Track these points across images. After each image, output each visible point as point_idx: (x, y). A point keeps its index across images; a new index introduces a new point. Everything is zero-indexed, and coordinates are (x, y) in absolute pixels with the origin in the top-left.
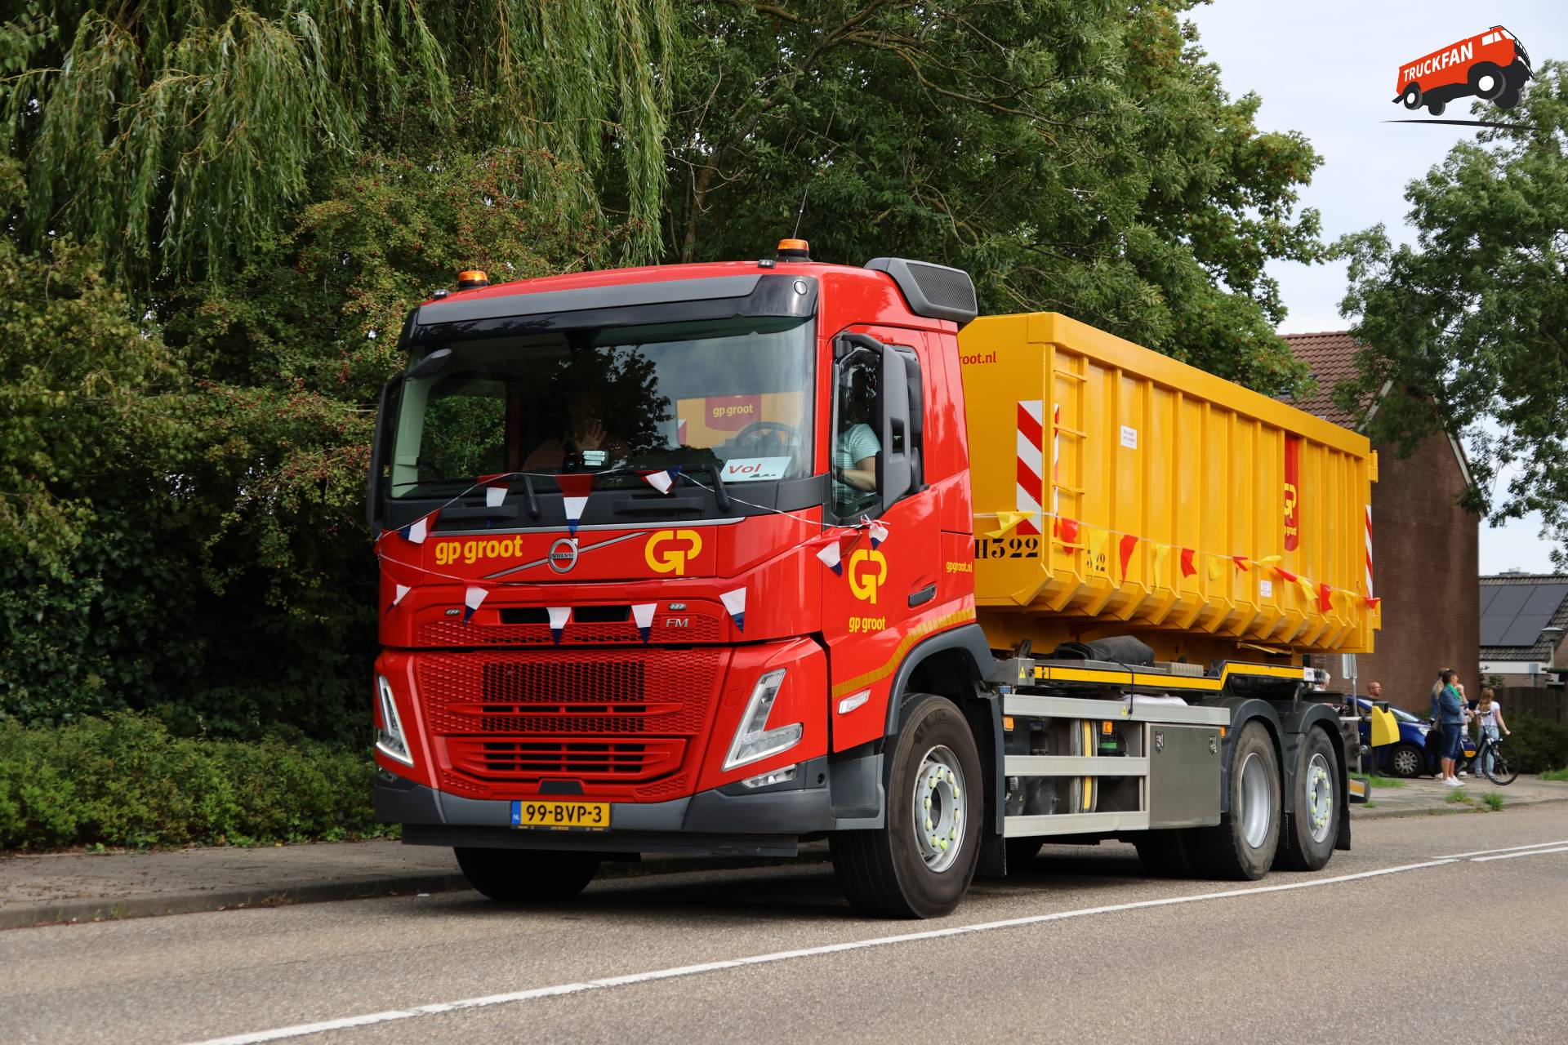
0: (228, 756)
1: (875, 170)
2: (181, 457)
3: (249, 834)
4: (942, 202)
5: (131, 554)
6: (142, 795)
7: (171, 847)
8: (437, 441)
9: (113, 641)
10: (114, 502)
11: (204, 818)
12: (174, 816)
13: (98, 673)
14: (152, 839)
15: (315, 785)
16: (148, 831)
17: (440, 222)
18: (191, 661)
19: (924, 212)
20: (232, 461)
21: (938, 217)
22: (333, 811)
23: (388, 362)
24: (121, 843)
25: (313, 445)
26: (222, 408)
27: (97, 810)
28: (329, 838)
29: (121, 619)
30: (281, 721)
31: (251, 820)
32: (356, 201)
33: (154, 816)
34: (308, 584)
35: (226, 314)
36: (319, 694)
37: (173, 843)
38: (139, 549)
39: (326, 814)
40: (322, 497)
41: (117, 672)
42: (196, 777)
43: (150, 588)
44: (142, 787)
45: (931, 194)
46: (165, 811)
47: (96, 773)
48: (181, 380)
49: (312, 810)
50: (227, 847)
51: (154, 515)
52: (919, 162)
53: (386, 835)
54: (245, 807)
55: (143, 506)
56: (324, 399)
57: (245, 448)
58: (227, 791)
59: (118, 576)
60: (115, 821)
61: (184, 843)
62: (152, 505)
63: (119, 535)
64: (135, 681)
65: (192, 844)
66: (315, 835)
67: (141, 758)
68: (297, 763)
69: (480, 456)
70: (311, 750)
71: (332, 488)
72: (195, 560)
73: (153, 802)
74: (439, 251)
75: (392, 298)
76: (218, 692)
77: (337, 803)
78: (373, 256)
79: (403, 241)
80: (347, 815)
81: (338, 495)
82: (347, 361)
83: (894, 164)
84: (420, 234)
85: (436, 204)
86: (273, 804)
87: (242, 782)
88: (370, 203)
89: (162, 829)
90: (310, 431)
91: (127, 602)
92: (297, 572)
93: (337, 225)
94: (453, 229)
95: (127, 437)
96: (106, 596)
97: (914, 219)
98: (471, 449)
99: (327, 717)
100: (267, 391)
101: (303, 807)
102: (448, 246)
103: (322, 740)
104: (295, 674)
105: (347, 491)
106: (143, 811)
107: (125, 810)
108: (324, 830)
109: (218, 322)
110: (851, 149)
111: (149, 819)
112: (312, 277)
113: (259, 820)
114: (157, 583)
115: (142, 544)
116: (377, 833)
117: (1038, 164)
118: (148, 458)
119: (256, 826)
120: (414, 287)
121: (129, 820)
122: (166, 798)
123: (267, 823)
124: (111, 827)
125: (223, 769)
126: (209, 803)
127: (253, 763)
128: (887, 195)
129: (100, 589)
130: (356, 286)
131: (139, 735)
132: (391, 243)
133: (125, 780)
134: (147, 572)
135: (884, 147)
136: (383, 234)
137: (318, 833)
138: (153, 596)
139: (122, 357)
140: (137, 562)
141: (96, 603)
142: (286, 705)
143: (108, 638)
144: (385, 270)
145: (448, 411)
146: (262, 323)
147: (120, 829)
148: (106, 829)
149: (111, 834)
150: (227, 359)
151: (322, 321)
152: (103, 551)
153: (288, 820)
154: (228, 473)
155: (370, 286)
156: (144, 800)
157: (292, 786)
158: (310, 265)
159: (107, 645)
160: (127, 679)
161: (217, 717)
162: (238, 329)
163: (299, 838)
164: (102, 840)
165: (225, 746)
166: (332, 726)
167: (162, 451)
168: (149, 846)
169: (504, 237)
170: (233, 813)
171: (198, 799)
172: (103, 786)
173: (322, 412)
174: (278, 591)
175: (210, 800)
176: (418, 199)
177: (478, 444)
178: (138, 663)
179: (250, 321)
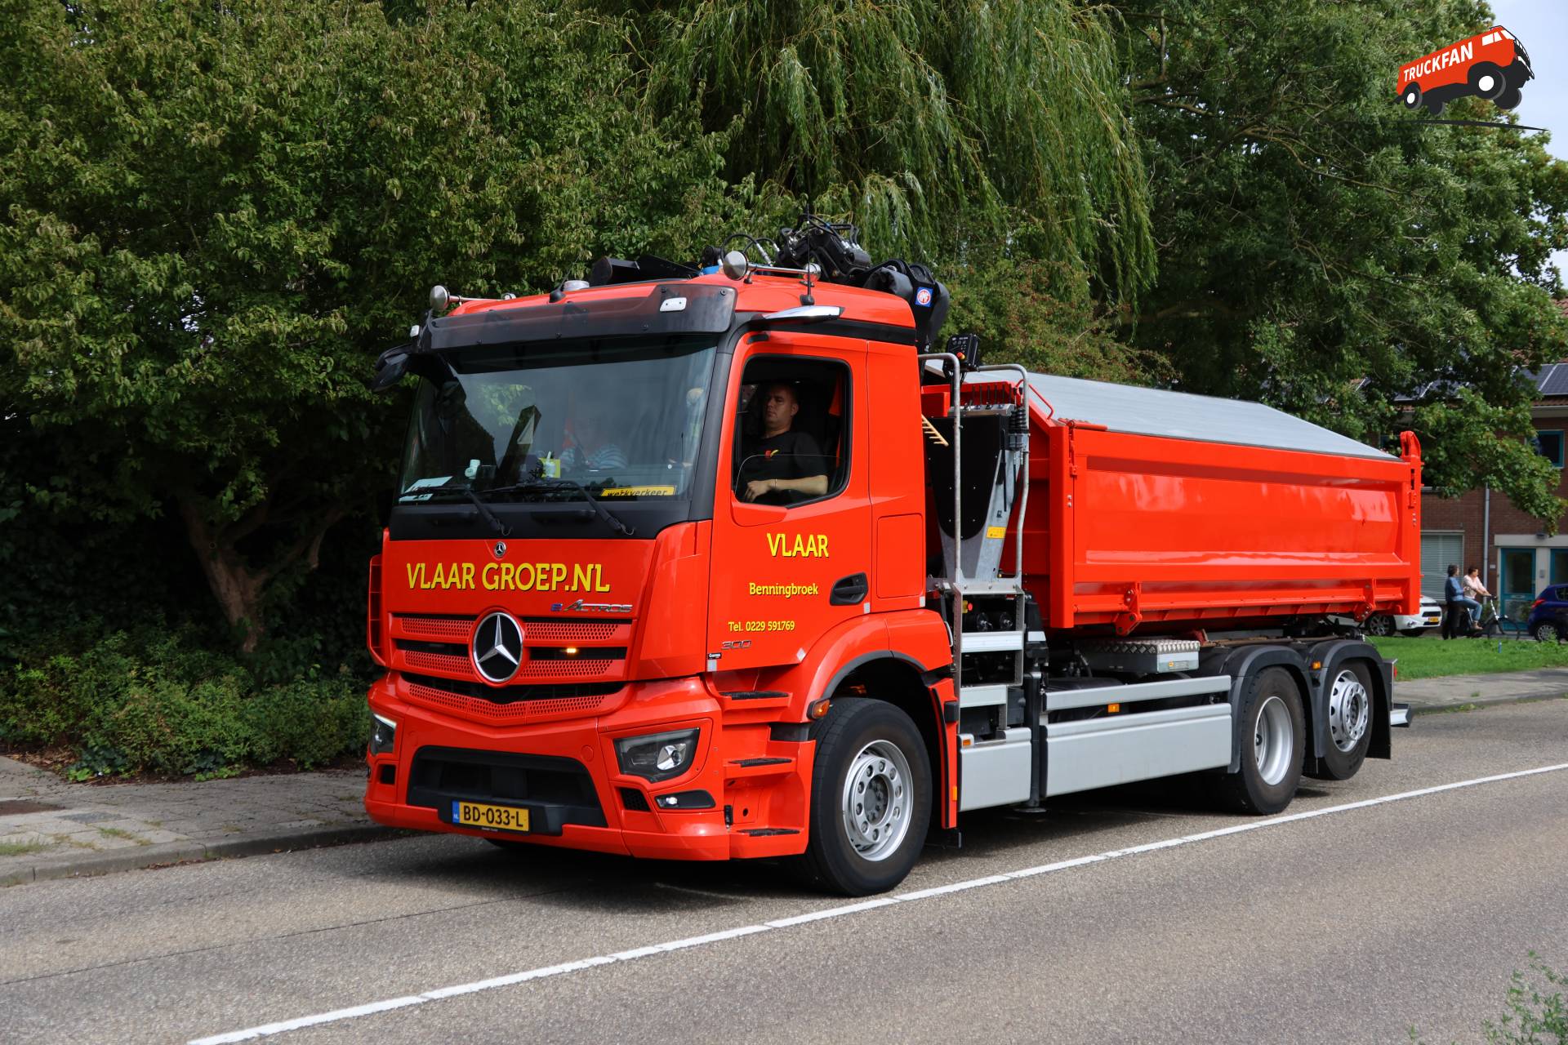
1: (1266, 231)
17: (992, 308)
19: (1303, 262)
21: (1313, 264)
45: (1308, 247)
52: (1297, 222)
74: (994, 331)
79: (971, 325)
83: (1280, 226)
85: (988, 297)
97: (1295, 265)
135: (1272, 214)
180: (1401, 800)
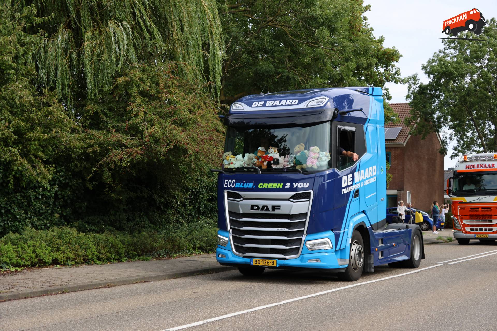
0: (94, 238)
1: (277, 63)
2: (80, 151)
3: (100, 261)
4: (295, 71)
5: (66, 179)
6: (70, 250)
7: (78, 265)
8: (153, 147)
9: (61, 203)
10: (61, 163)
11: (88, 256)
12: (79, 256)
13: (57, 213)
14: (73, 263)
15: (119, 246)
16: (72, 261)
17: (154, 82)
18: (83, 208)
19: (291, 75)
20: (94, 152)
21: (295, 76)
22: (124, 253)
23: (139, 124)
24: (64, 264)
25: (118, 147)
26: (92, 137)
27: (57, 255)
28: (123, 261)
29: (63, 197)
30: (108, 226)
31: (101, 256)
32: (130, 77)
33: (74, 257)
34: (117, 187)
35: (93, 109)
36: (119, 218)
37: (79, 263)
38: (68, 177)
39: (122, 254)
40: (121, 163)
41: (62, 212)
42: (85, 244)
43: (71, 188)
44: (70, 248)
45: (293, 70)
46: (77, 255)
47: (57, 244)
48: (80, 129)
49: (118, 253)
50: (94, 264)
51: (73, 168)
52: (289, 60)
53: (139, 259)
54: (99, 253)
55: (69, 165)
56: (121, 135)
57: (98, 149)
58: (94, 248)
59: (62, 185)
60: (63, 258)
61: (82, 264)
62: (72, 165)
63: (62, 173)
64: (67, 215)
65: (84, 264)
66: (119, 260)
67: (70, 239)
68: (114, 240)
69: (166, 151)
70: (118, 236)
71: (124, 161)
72: (84, 180)
73: (73, 252)
74: (154, 91)
75: (140, 105)
76: (91, 218)
77: (125, 250)
78: (135, 93)
79: (143, 88)
80: (128, 254)
81: (126, 163)
82: (127, 124)
83: (282, 61)
84: (149, 86)
85: (153, 77)
86: (107, 252)
87: (98, 245)
88: (134, 77)
89: (76, 260)
90: (117, 143)
91: (65, 192)
92: (113, 184)
93: (125, 83)
94: (157, 84)
95: (65, 146)
96: (59, 191)
97: (288, 77)
98: (163, 149)
99: (122, 224)
100: (104, 132)
101: (116, 252)
102: (156, 89)
103: (120, 231)
104: (112, 212)
105: (128, 162)
106: (70, 255)
107: (65, 255)
108: (121, 259)
109: (91, 111)
110: (270, 57)
111: (72, 257)
112: (117, 99)
113: (103, 256)
114: (73, 187)
115: (69, 176)
116: (136, 259)
117: (323, 61)
118: (71, 151)
119: (102, 258)
120: (146, 101)
121: (66, 258)
122: (77, 251)
123: (105, 257)
124: (62, 260)
125: (93, 242)
126: (89, 253)
127: (101, 239)
128: (280, 70)
129: (57, 189)
130: (130, 102)
131: (69, 233)
132: (140, 89)
133: (65, 246)
134: (70, 184)
135: (279, 56)
136: (138, 86)
137: (120, 259)
138: (72, 190)
139: (63, 123)
140: (67, 181)
141: (56, 193)
142: (110, 221)
143: (60, 202)
144: (138, 97)
145: (157, 138)
146: (103, 111)
147: (64, 260)
148: (60, 261)
149: (61, 262)
150: (92, 122)
151: (120, 111)
152: (58, 178)
153: (111, 256)
154: (93, 156)
155: (134, 102)
156: (71, 252)
157: (112, 246)
158: (116, 95)
159: (59, 204)
160: (65, 214)
161: (91, 225)
162: (96, 113)
163: (115, 261)
164: (59, 264)
165: (93, 235)
166: (123, 226)
167: (75, 150)
168: (72, 265)
169: (172, 87)
170: (95, 254)
171: (86, 251)
172: (58, 248)
173: (121, 139)
174: (108, 189)
175: (89, 251)
176: (148, 76)
177: (165, 148)
178: (68, 210)
179: (99, 111)
180: (319, 295)
